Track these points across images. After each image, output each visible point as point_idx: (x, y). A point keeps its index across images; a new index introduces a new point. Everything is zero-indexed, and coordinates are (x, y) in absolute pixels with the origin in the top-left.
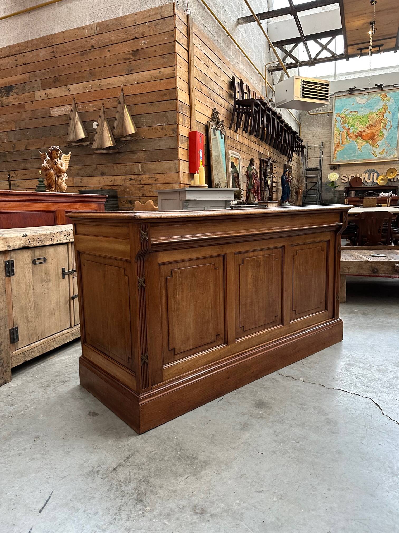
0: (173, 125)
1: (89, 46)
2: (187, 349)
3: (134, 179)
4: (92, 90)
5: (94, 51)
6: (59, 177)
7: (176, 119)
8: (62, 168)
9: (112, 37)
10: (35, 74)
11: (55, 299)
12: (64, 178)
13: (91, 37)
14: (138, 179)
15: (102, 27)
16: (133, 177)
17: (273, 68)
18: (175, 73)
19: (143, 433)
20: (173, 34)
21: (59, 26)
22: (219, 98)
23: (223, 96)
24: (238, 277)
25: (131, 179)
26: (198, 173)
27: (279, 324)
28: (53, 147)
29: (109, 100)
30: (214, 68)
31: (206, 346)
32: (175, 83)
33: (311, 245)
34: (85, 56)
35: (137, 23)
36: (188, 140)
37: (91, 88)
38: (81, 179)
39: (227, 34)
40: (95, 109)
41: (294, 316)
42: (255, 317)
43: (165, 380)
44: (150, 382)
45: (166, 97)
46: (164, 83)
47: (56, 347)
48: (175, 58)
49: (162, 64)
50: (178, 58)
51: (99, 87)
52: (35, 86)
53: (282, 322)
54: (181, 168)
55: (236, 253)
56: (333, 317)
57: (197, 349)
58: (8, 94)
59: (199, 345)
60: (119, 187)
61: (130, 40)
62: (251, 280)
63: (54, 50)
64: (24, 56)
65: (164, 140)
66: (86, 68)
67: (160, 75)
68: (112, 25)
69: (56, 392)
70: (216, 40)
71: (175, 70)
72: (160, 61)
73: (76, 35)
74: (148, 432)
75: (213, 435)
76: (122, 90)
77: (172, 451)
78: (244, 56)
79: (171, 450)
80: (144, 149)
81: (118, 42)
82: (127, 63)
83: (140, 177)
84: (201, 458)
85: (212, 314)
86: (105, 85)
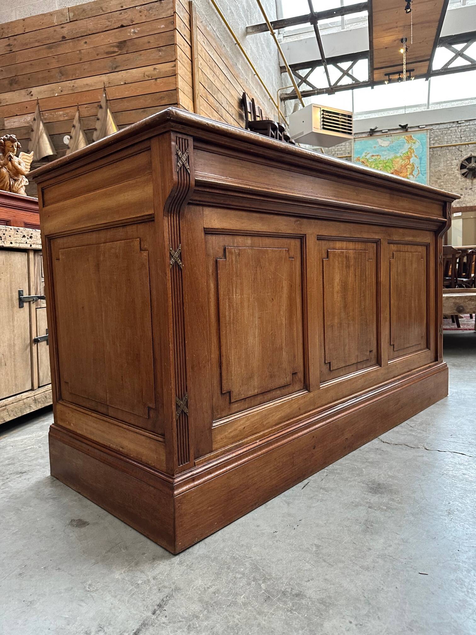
1: (59, 37)
2: (251, 393)
4: (62, 93)
5: (66, 43)
6: (15, 180)
8: (19, 167)
9: (90, 25)
11: (6, 339)
12: (23, 184)
13: (61, 25)
15: (77, 13)
17: (286, 96)
18: (175, 70)
19: (182, 552)
20: (172, 20)
21: (18, 12)
22: (228, 115)
23: (233, 114)
27: (376, 364)
28: (7, 136)
29: (86, 106)
30: (222, 78)
31: (278, 392)
32: (176, 83)
33: (410, 246)
34: (53, 50)
35: (125, 7)
37: (62, 91)
39: (236, 42)
40: (66, 118)
41: (392, 354)
43: (216, 450)
44: (192, 452)
46: (161, 83)
47: (8, 419)
48: (175, 51)
49: (158, 59)
50: (179, 51)
51: (72, 90)
55: (319, 238)
56: (437, 359)
57: (265, 394)
59: (269, 389)
61: (114, 29)
63: (11, 41)
66: (54, 64)
67: (155, 72)
68: (91, 9)
69: (7, 489)
70: (223, 46)
71: (175, 66)
72: (155, 55)
73: (41, 23)
74: (190, 550)
78: (255, 73)
81: (98, 31)
82: (111, 59)
84: (311, 593)
85: (286, 336)
86: (81, 87)
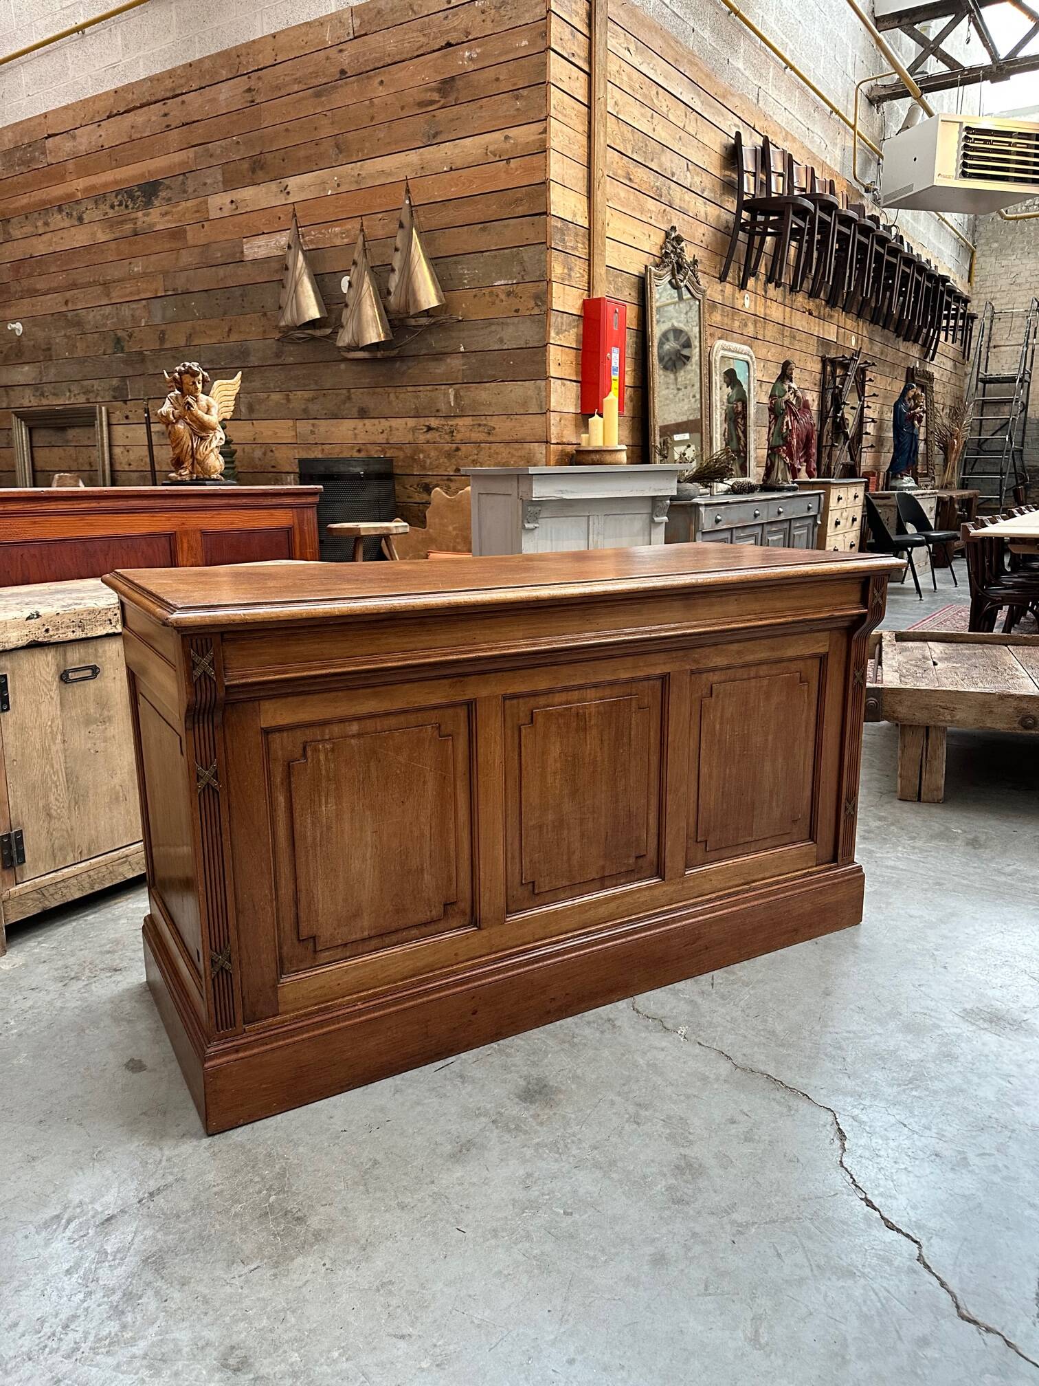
0: (537, 284)
1: (334, 70)
2: (354, 937)
3: (437, 429)
4: (340, 190)
5: (346, 84)
6: (202, 439)
7: (545, 266)
8: (206, 417)
9: (388, 43)
10: (208, 150)
11: (125, 763)
12: (214, 444)
13: (339, 46)
14: (446, 427)
15: (366, 18)
16: (434, 422)
17: (884, 92)
18: (544, 141)
19: (219, 1133)
20: (544, 29)
21: (265, 19)
22: (688, 196)
23: (703, 191)
24: (516, 757)
25: (429, 429)
26: (601, 416)
27: (652, 877)
28: (184, 366)
29: (380, 216)
30: (677, 114)
31: (414, 932)
32: (545, 169)
33: (764, 667)
34: (324, 98)
35: (454, 3)
36: (581, 322)
37: (338, 185)
38: (313, 425)
39: (728, 9)
40: (346, 241)
41: (700, 856)
42: (569, 859)
43: (286, 1013)
44: (239, 1017)
45: (520, 208)
46: (517, 170)
47: (131, 876)
48: (546, 97)
49: (514, 116)
50: (555, 96)
51: (356, 182)
52: (208, 181)
53: (660, 872)
54: (552, 400)
55: (506, 697)
56: (835, 859)
57: (384, 937)
58: (148, 204)
59: (393, 929)
60: (401, 449)
61: (434, 51)
62: (558, 765)
63: (253, 83)
64: (183, 102)
65: (513, 324)
66: (326, 131)
67: (507, 146)
68: (392, 10)
69: (86, 995)
70: (689, 29)
71: (545, 131)
72: (507, 106)
73: (303, 43)
74: (231, 1132)
75: (376, 1162)
76: (408, 191)
77: (260, 1192)
78: (784, 65)
79: (258, 1186)
80: (462, 349)
81: (404, 56)
82: (427, 116)
83: (450, 423)
84: (314, 1222)
85: (431, 851)
86: (372, 176)
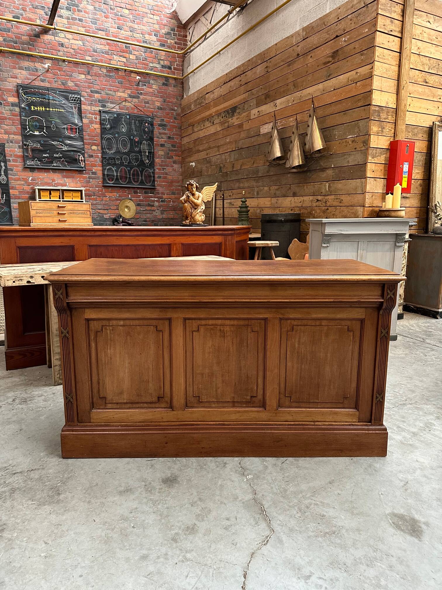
0: (364, 136)
1: (295, 55)
3: (320, 201)
4: (295, 102)
5: (299, 59)
6: (195, 209)
7: (368, 128)
8: (197, 201)
9: (314, 40)
10: (252, 93)
13: (297, 44)
14: (324, 200)
15: (308, 31)
16: (319, 198)
18: (372, 72)
19: (65, 458)
20: (374, 23)
21: (275, 38)
24: (191, 343)
25: (318, 200)
26: (392, 194)
27: (260, 407)
31: (145, 405)
32: (371, 84)
34: (291, 67)
35: (340, 18)
36: (388, 152)
37: (293, 101)
38: (277, 199)
41: (287, 403)
42: (216, 391)
43: (94, 423)
45: (360, 103)
46: (360, 86)
48: (374, 52)
49: (360, 63)
50: (379, 51)
51: (300, 99)
52: (251, 105)
53: (263, 406)
54: (367, 187)
55: (185, 319)
56: (370, 422)
57: (132, 404)
58: (233, 115)
60: (306, 209)
61: (331, 40)
62: (211, 350)
63: (268, 65)
64: (246, 75)
65: (353, 154)
66: (291, 79)
67: (357, 76)
68: (317, 26)
71: (372, 68)
72: (358, 59)
73: (285, 46)
74: (69, 459)
75: (97, 485)
76: (313, 101)
77: (58, 481)
79: (59, 479)
80: (333, 166)
81: (320, 44)
82: (327, 68)
83: (326, 198)
84: (62, 497)
85: (152, 375)
86: (305, 96)
